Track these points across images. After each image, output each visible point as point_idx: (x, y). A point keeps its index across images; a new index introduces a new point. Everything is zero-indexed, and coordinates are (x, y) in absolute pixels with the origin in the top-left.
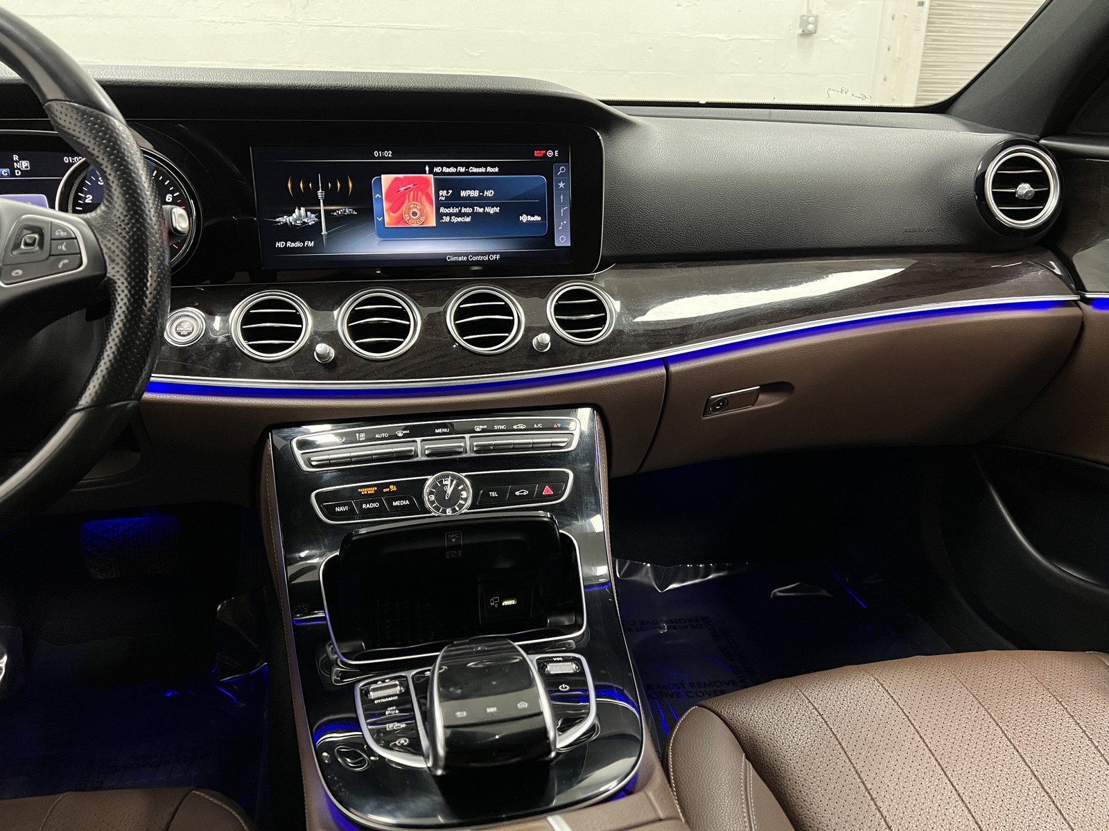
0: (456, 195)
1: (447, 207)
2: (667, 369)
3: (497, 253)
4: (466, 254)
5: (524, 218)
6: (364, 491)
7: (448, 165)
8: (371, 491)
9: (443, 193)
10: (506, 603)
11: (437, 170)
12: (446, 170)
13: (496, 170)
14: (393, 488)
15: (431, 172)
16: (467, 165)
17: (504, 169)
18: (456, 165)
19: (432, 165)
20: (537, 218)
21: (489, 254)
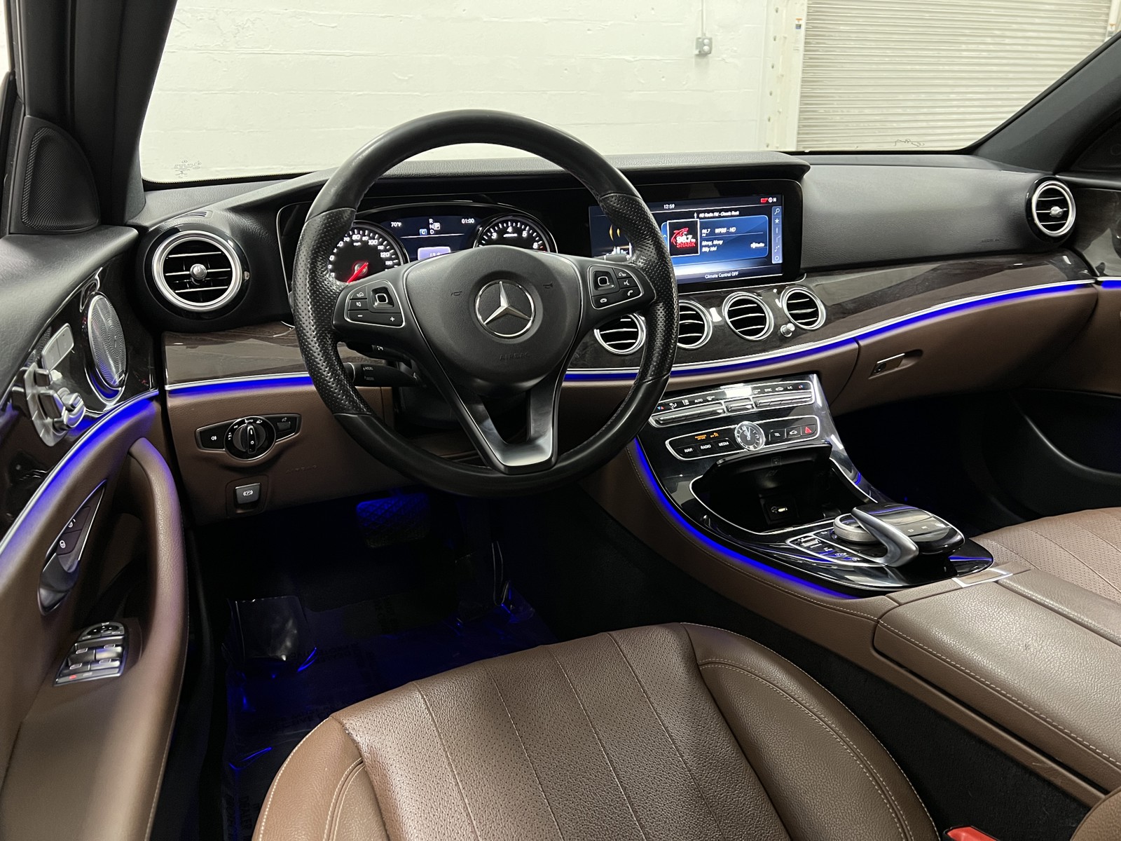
0: (712, 233)
1: (707, 240)
2: (858, 344)
3: (736, 271)
4: (717, 273)
5: (754, 245)
6: (699, 438)
7: (709, 212)
8: (704, 437)
9: (704, 231)
10: (780, 510)
11: (702, 215)
12: (707, 215)
13: (737, 213)
14: (716, 434)
15: (698, 217)
16: (720, 211)
17: (743, 212)
18: (713, 211)
19: (699, 212)
20: (762, 245)
21: (731, 271)
